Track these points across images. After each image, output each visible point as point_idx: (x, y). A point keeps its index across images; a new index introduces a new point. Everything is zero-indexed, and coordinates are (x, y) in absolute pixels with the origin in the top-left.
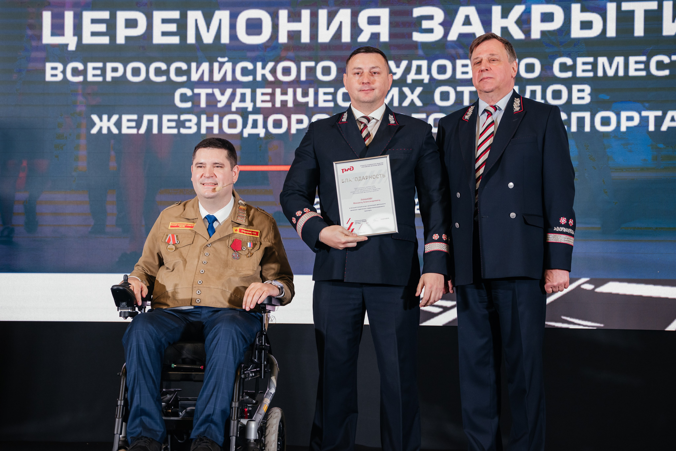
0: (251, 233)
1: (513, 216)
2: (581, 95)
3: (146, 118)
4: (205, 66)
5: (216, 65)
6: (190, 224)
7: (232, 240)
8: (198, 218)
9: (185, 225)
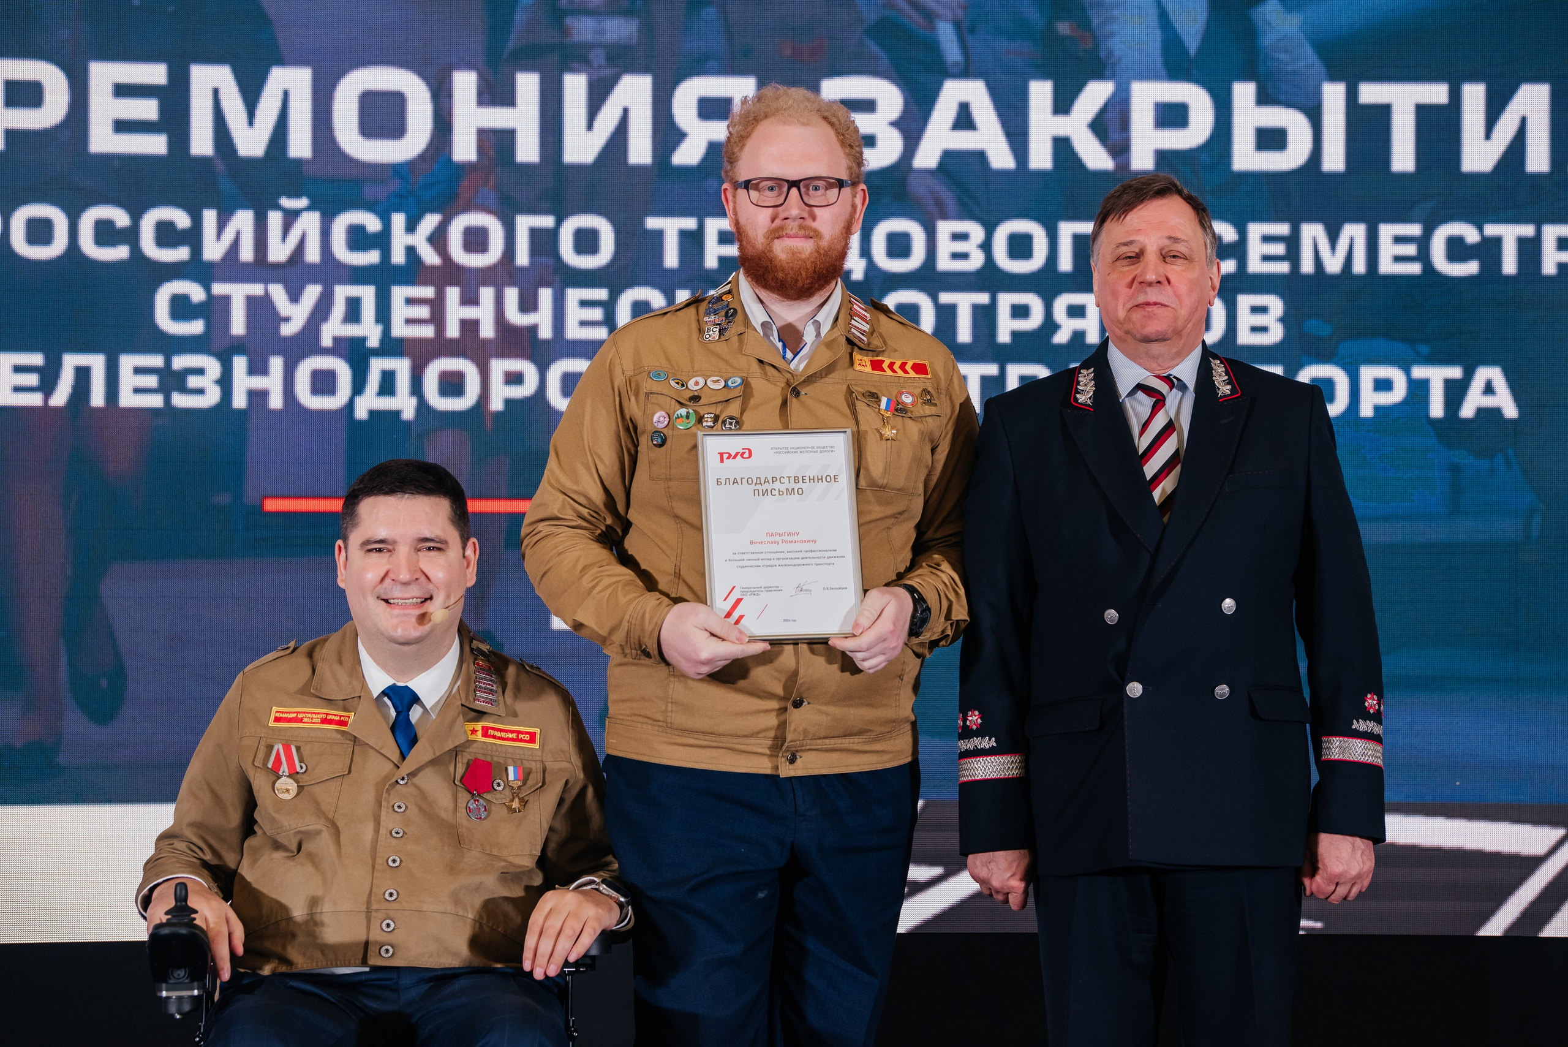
0: (514, 736)
1: (1222, 695)
3: (71, 361)
6: (335, 714)
8: (360, 697)
9: (321, 717)
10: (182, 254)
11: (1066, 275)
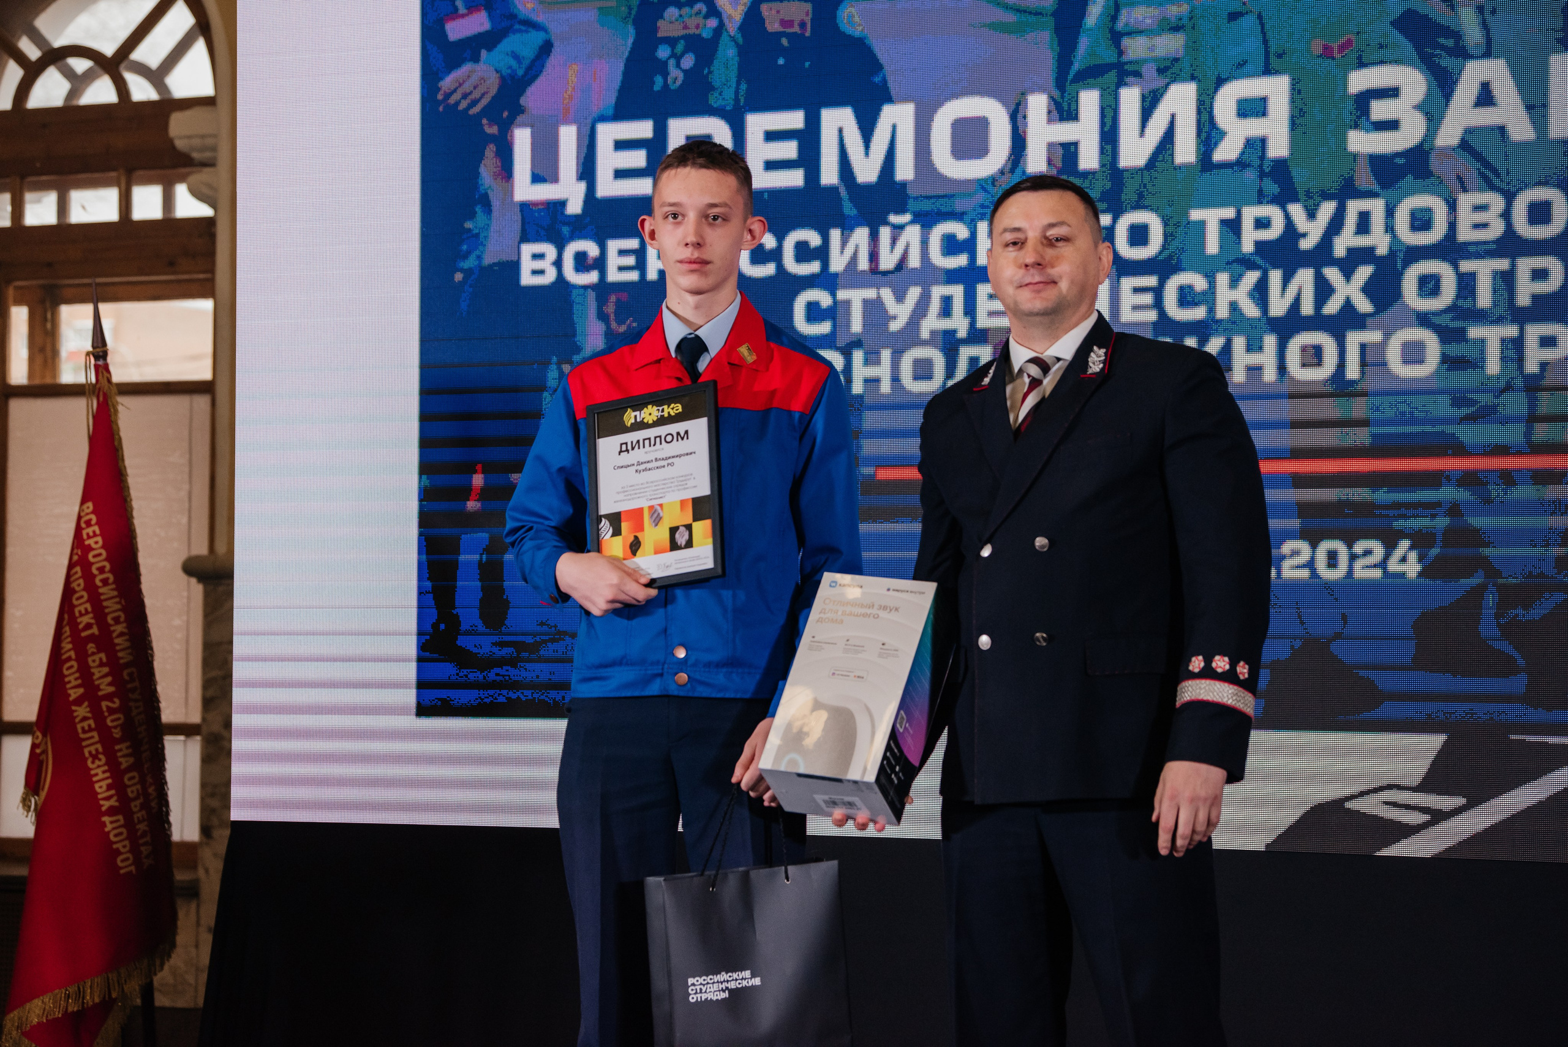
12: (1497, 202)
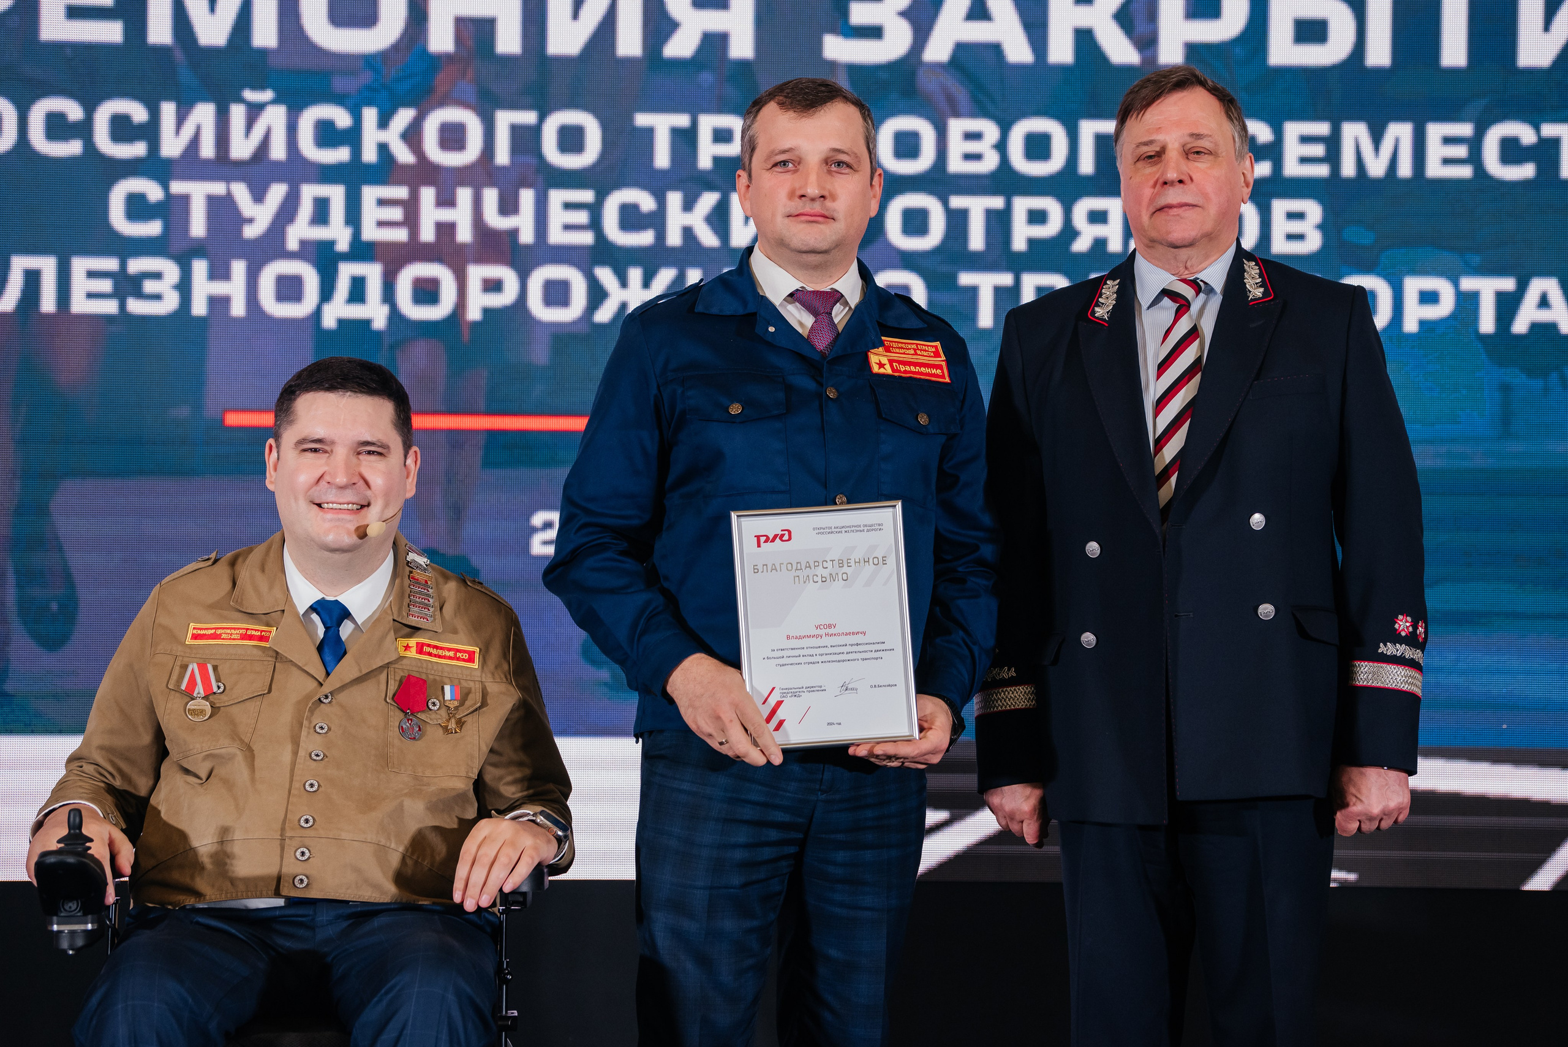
0: (451, 654)
1: (1267, 615)
2: (1296, 227)
3: (20, 264)
4: (204, 114)
5: (237, 113)
6: (256, 629)
7: (398, 678)
8: (284, 611)
9: (241, 632)
10: (138, 149)
11: (1087, 178)
12: (990, 130)
